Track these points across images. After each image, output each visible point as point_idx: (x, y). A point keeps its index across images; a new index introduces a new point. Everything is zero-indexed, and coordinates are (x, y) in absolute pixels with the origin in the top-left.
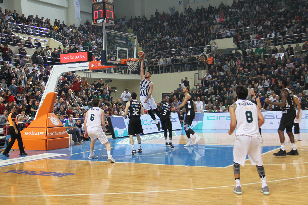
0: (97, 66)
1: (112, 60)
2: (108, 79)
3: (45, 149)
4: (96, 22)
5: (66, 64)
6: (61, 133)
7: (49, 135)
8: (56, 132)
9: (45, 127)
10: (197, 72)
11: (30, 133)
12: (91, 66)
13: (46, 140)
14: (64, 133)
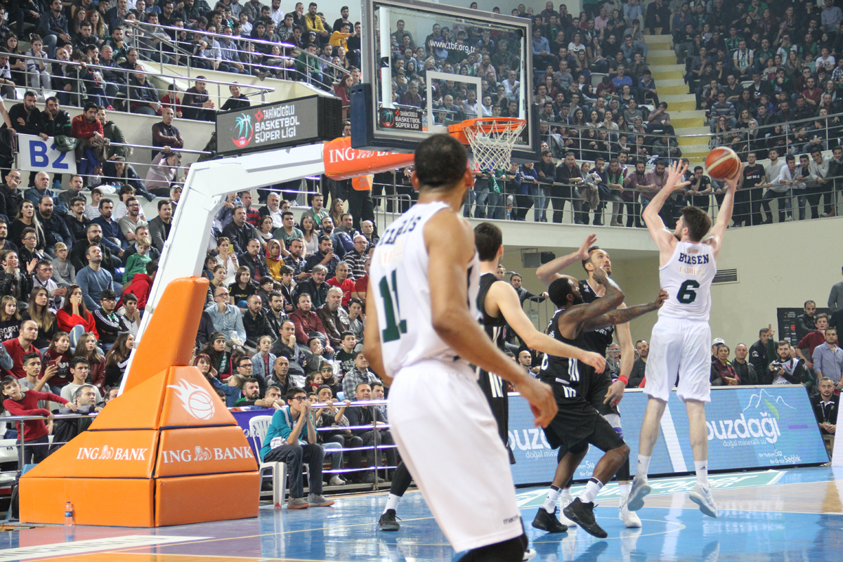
0: (356, 156)
1: (403, 128)
2: (536, 248)
3: (148, 522)
5: (240, 155)
6: (223, 453)
7: (166, 461)
8: (198, 449)
9: (153, 425)
11: (96, 451)
12: (332, 161)
13: (155, 479)
14: (237, 455)
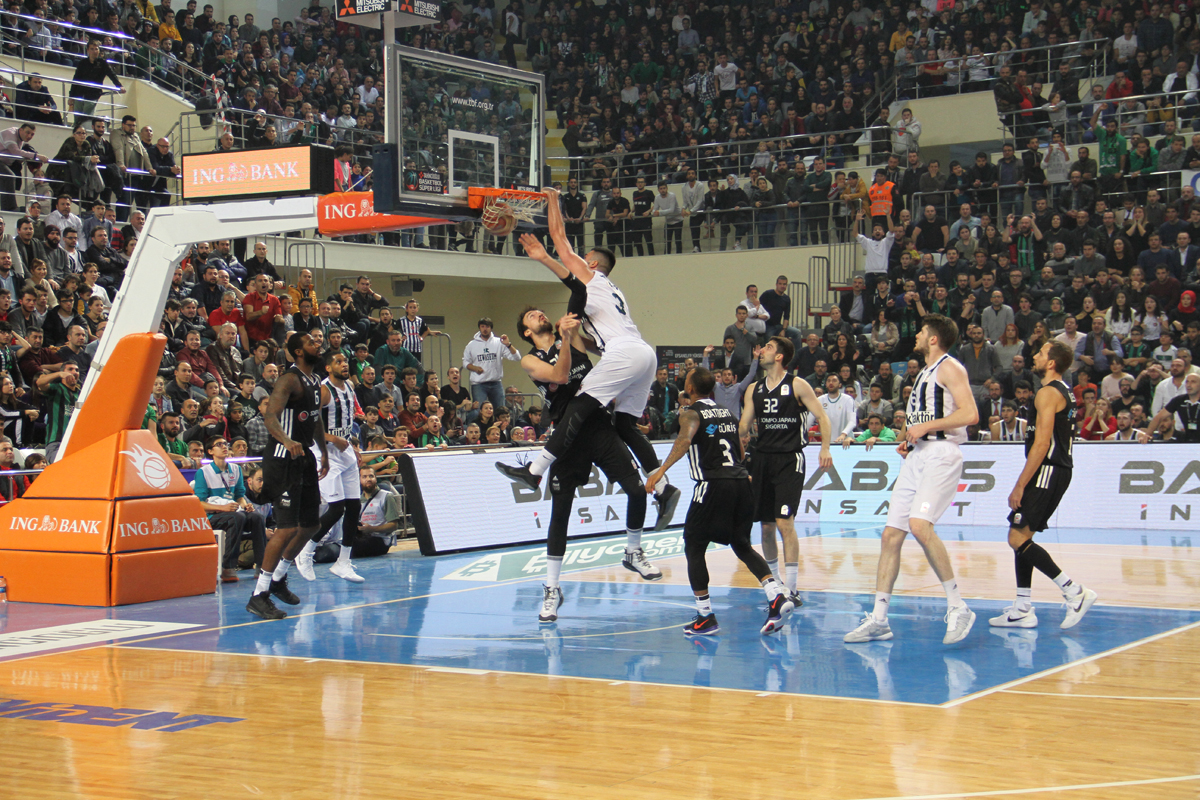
0: (357, 214)
1: (426, 191)
2: (408, 275)
3: (103, 601)
4: (351, 11)
5: (211, 203)
6: (181, 525)
7: (123, 535)
8: (155, 521)
9: (107, 495)
10: (821, 250)
11: (34, 522)
12: (327, 217)
13: (111, 555)
14: (195, 527)
